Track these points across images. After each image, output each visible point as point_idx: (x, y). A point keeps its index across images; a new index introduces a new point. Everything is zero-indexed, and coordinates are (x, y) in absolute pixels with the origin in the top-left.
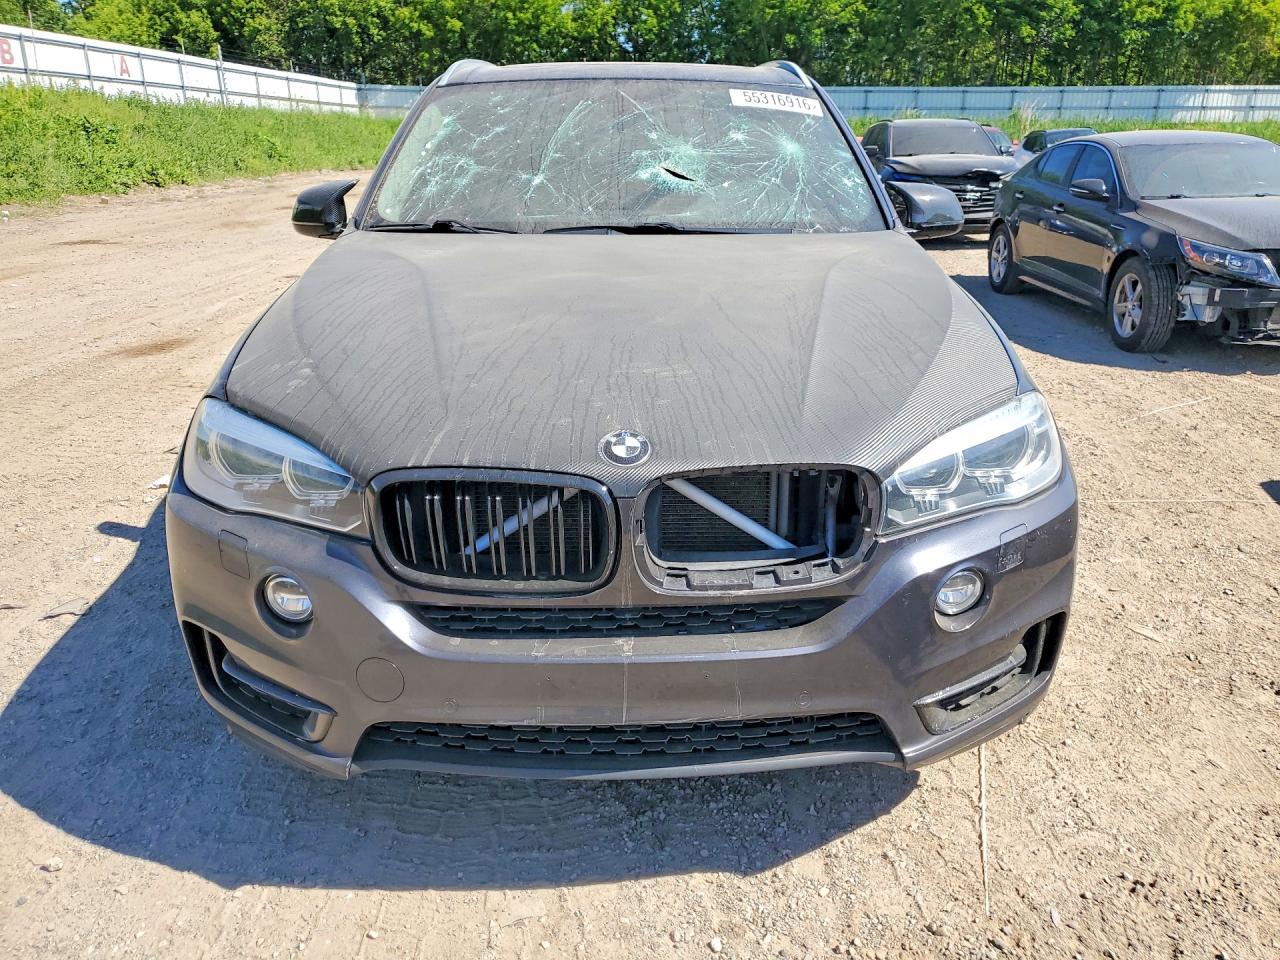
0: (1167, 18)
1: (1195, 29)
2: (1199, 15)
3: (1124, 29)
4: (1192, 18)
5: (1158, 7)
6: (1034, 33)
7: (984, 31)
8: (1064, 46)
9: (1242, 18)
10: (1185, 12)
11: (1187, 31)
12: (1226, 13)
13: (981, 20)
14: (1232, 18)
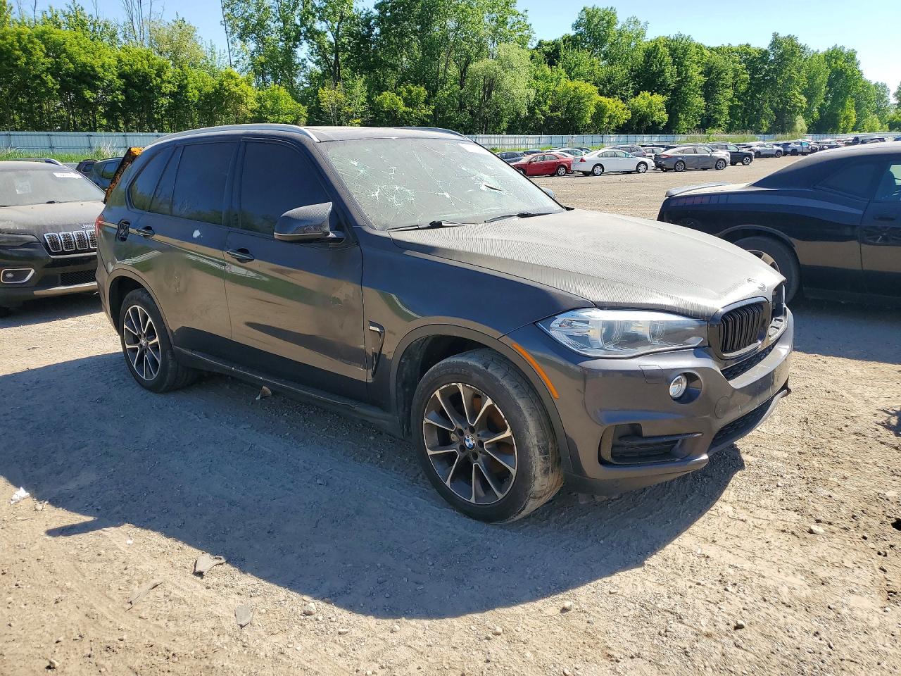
0: (181, 91)
1: (200, 100)
2: (200, 91)
3: (156, 98)
4: (196, 92)
5: (174, 84)
6: (95, 95)
7: (55, 92)
8: (119, 106)
9: (227, 94)
10: (192, 89)
11: (196, 100)
12: (216, 91)
13: (50, 85)
14: (220, 93)
